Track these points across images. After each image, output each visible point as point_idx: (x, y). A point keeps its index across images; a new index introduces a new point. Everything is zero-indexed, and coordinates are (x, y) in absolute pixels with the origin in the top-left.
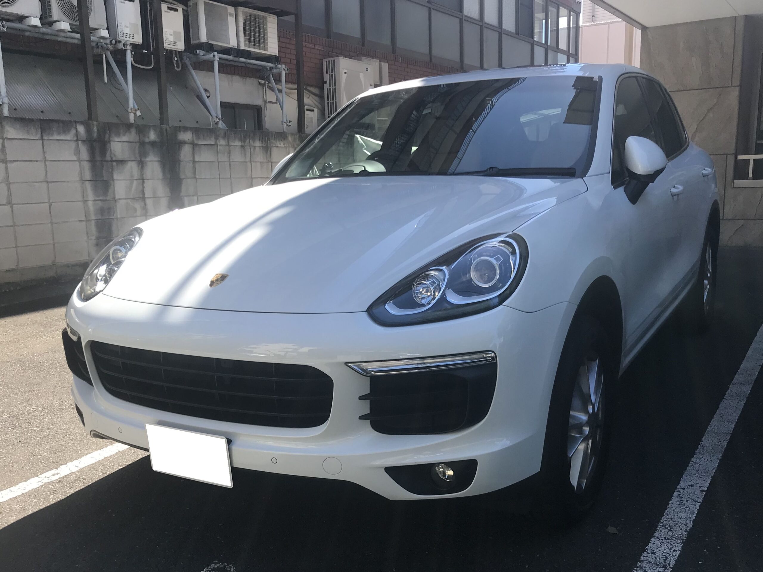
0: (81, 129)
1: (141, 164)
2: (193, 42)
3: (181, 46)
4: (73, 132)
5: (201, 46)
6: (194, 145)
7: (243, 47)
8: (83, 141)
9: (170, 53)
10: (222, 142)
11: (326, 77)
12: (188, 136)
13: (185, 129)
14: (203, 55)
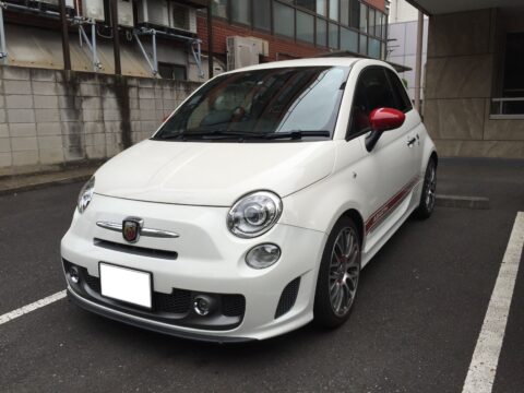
0: (59, 75)
1: (102, 99)
2: (140, 22)
3: (131, 24)
4: (53, 76)
5: (144, 24)
6: (139, 88)
7: (172, 27)
8: (60, 83)
9: (124, 29)
10: (157, 87)
11: (228, 49)
12: (134, 82)
13: (132, 78)
14: (145, 30)
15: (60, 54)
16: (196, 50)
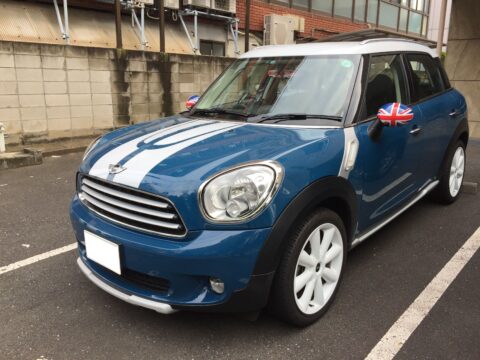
0: (112, 53)
1: (148, 75)
2: (184, 4)
3: (177, 6)
4: (107, 54)
5: (188, 6)
6: (180, 64)
7: (213, 8)
8: (113, 60)
9: (171, 10)
10: (196, 62)
11: (265, 26)
12: (176, 59)
13: (174, 55)
14: (188, 12)
15: (113, 35)
16: (234, 28)
